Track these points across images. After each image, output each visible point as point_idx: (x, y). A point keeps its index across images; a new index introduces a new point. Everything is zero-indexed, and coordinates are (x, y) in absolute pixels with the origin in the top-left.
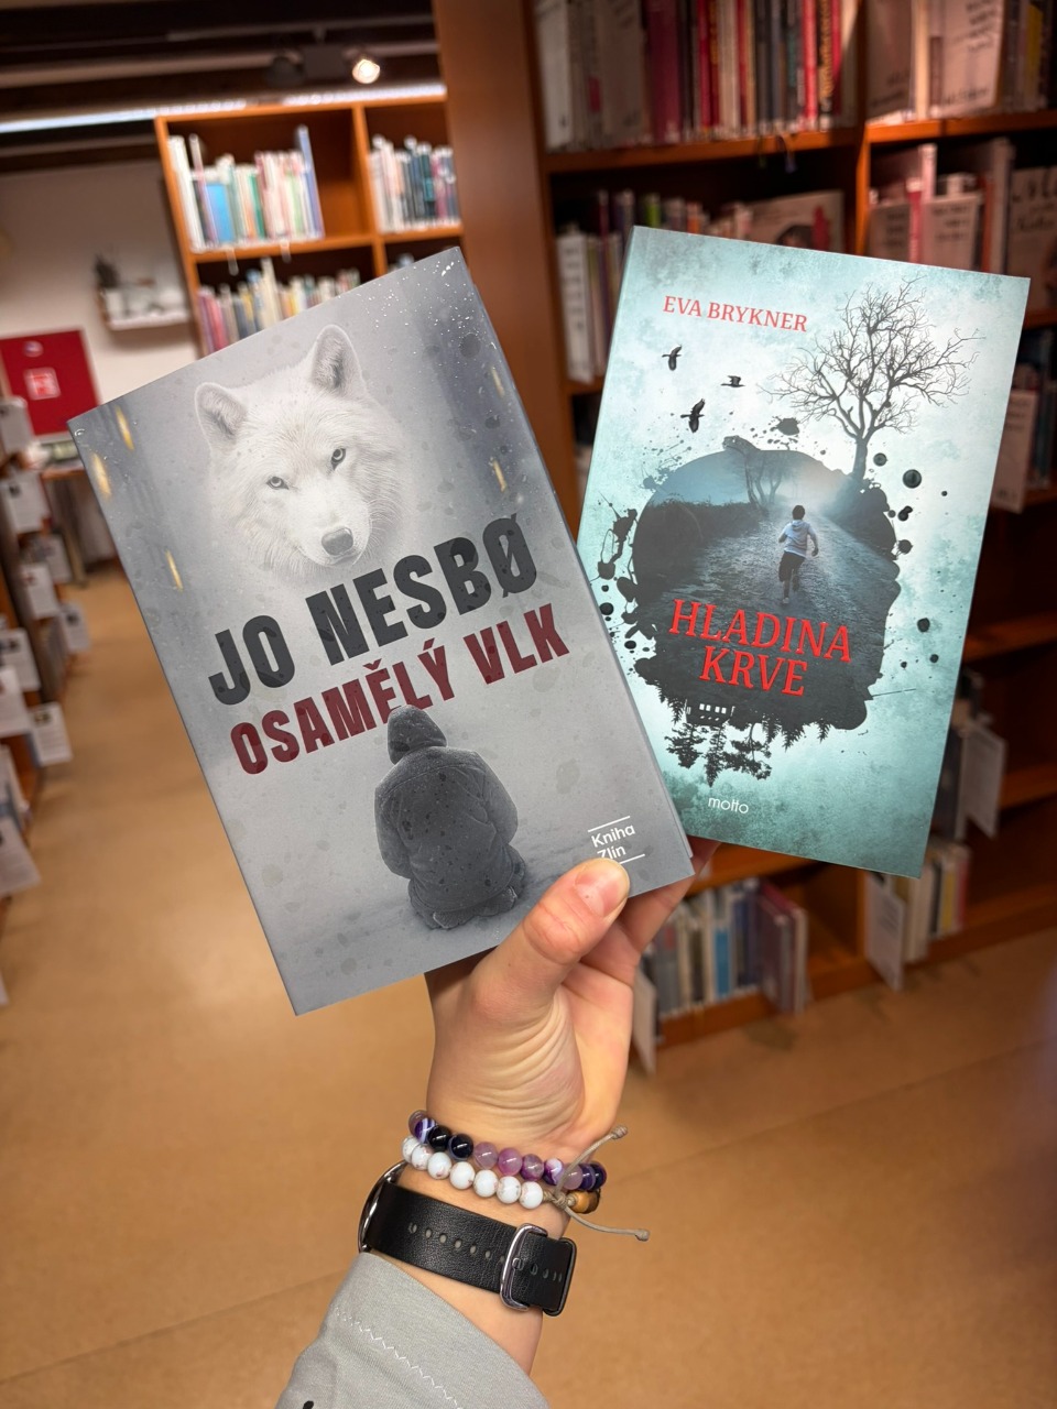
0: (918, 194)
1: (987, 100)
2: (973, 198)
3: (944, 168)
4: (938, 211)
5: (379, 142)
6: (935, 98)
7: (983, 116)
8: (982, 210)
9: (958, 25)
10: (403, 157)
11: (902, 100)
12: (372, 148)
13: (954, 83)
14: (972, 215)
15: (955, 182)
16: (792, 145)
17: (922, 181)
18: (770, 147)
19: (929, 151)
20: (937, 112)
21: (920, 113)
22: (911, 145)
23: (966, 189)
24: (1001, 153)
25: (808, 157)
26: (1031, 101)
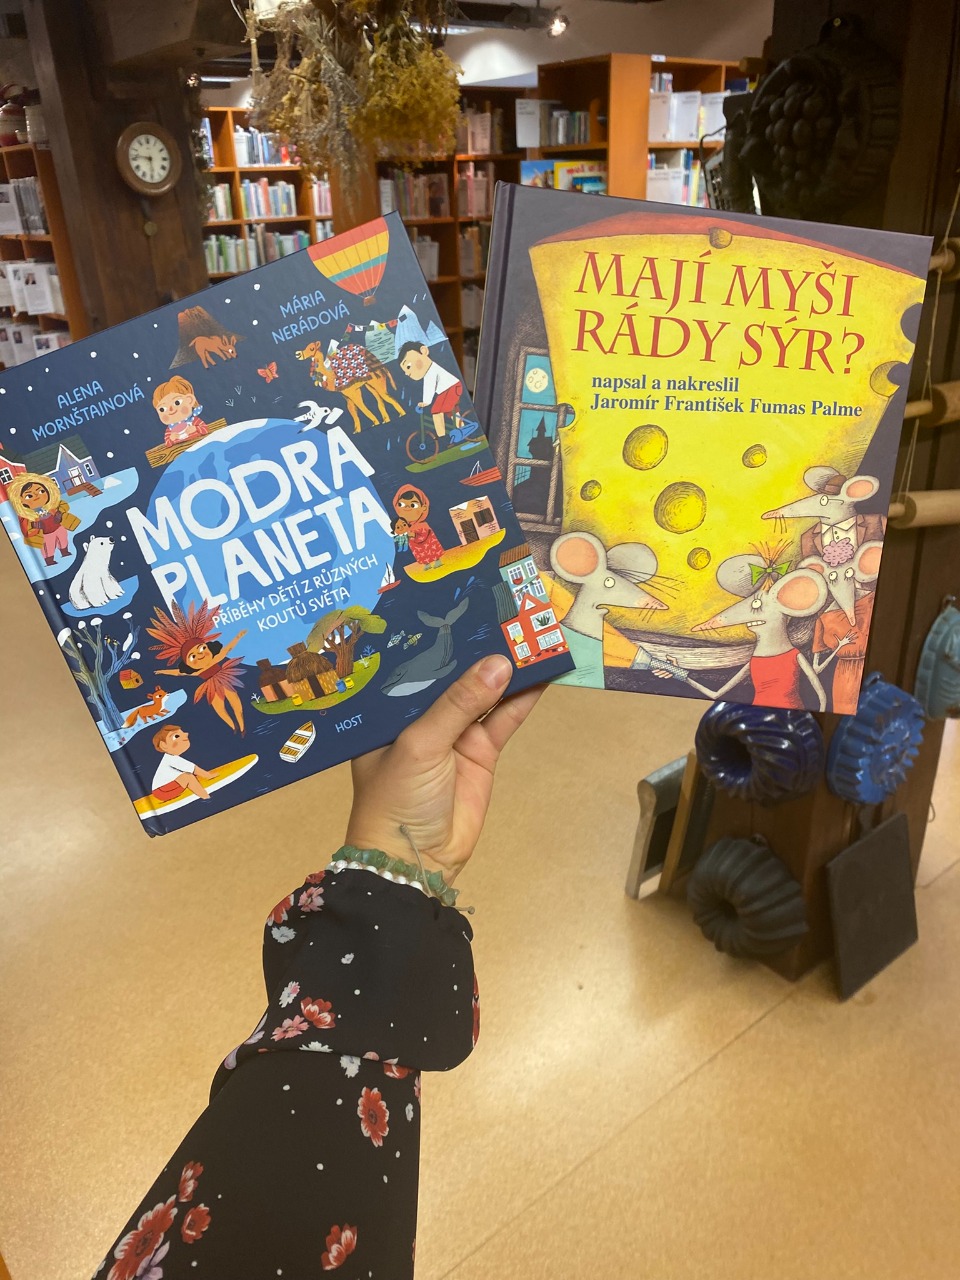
0: (469, 177)
1: (487, 152)
2: (485, 179)
3: (476, 169)
4: (476, 181)
5: (238, 127)
6: (474, 149)
7: (486, 156)
8: (488, 183)
9: (478, 130)
10: (249, 135)
11: (465, 151)
12: (236, 131)
13: (479, 145)
14: (484, 186)
15: (480, 173)
16: (436, 159)
17: (471, 172)
18: (430, 159)
19: (472, 164)
20: (474, 153)
21: (471, 153)
22: (466, 162)
23: (484, 176)
24: (491, 167)
25: (440, 163)
26: (499, 152)
